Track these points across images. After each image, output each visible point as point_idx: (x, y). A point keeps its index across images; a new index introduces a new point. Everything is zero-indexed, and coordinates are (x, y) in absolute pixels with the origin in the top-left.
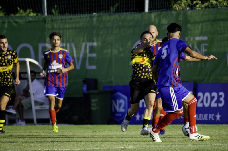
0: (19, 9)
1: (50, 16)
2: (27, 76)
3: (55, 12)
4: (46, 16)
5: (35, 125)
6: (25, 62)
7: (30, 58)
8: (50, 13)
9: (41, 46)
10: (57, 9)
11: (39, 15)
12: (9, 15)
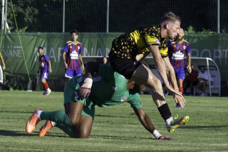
0: (203, 29)
1: (221, 33)
2: (207, 68)
3: (224, 31)
4: (219, 34)
5: (210, 96)
6: (206, 60)
7: (209, 57)
8: (221, 31)
9: (215, 50)
10: (225, 29)
11: (215, 33)
12: (197, 32)
